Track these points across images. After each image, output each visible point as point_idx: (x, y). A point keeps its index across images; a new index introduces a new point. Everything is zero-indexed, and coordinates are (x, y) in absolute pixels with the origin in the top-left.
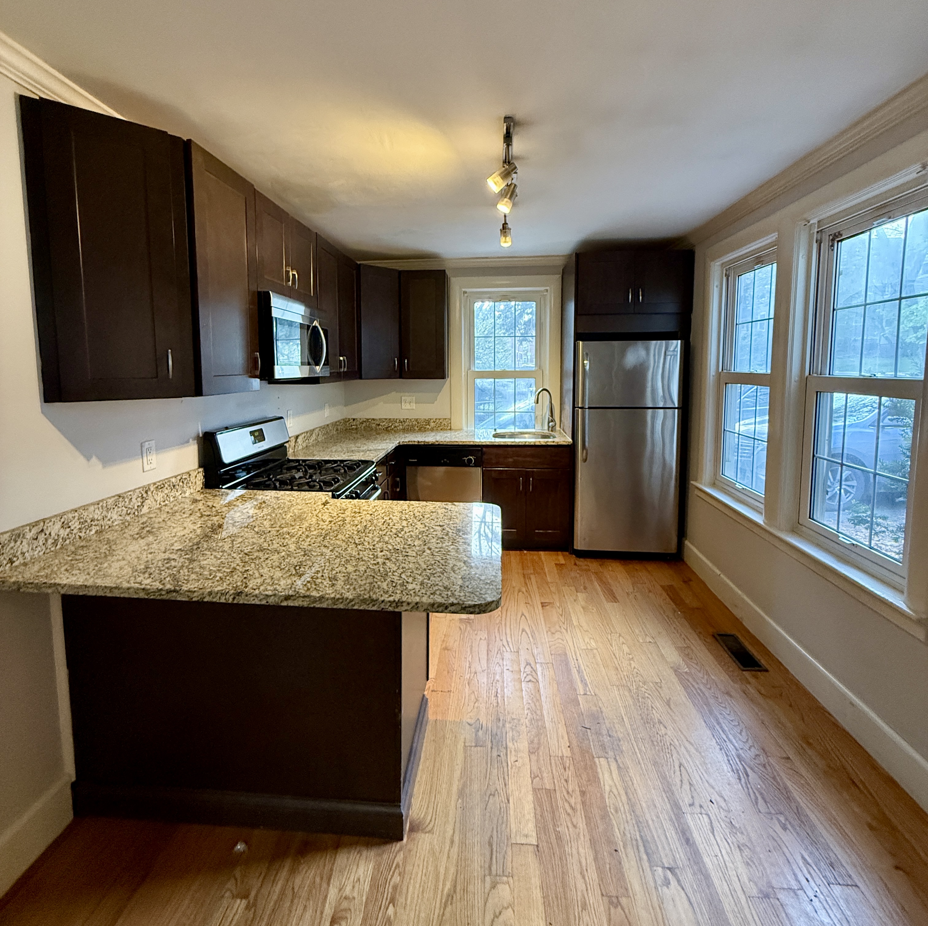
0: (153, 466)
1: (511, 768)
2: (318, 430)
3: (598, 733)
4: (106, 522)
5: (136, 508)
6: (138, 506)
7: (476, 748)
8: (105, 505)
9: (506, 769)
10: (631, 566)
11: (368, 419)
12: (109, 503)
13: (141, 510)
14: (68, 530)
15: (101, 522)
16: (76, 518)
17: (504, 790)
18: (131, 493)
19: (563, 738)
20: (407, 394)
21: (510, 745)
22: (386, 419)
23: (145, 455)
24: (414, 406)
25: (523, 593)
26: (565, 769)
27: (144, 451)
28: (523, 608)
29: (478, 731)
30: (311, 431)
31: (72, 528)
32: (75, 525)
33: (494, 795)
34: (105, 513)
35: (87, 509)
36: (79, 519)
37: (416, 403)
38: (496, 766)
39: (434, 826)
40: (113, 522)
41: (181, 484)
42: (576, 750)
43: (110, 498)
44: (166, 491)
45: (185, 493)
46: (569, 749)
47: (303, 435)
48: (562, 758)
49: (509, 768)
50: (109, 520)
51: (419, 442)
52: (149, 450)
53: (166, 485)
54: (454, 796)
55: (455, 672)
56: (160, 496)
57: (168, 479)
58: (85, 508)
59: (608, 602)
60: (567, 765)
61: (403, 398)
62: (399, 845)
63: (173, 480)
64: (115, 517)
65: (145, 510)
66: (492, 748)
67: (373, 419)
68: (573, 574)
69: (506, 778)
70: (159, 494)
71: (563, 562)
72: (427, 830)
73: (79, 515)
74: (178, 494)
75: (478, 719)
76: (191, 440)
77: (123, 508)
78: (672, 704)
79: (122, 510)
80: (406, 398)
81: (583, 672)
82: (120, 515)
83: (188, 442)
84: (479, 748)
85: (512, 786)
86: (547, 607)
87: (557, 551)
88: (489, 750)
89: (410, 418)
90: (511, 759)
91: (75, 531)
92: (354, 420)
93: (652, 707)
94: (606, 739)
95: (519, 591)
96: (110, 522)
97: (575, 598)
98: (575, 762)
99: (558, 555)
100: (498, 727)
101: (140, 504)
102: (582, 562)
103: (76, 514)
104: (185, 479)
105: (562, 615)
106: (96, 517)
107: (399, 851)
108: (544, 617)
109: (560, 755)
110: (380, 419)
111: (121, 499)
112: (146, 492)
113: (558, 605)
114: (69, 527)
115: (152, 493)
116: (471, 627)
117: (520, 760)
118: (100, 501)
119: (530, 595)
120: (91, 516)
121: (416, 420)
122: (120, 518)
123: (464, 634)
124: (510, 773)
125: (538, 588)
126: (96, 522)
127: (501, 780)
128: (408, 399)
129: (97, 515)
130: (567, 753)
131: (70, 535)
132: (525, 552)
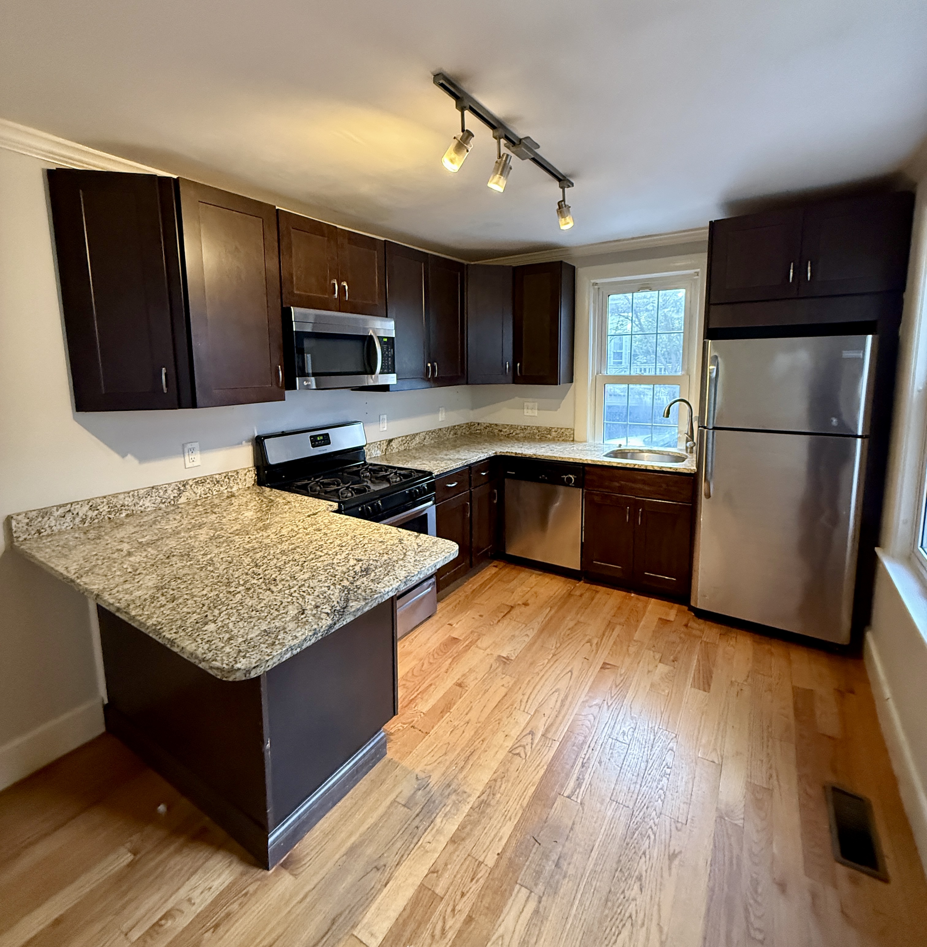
0: (195, 464)
1: (419, 848)
2: (424, 434)
3: (546, 856)
4: (138, 507)
5: (172, 498)
6: (174, 497)
7: (402, 808)
8: (136, 494)
9: (412, 846)
10: (767, 647)
11: (491, 425)
12: (140, 493)
13: (178, 500)
14: (96, 512)
15: (132, 508)
16: (105, 503)
17: (392, 870)
18: (167, 486)
19: (500, 840)
20: (530, 400)
21: (438, 820)
22: (508, 425)
23: (186, 454)
24: (536, 413)
25: (591, 645)
26: (472, 880)
27: (186, 450)
28: (577, 665)
29: (420, 790)
30: (414, 434)
31: (101, 510)
32: (104, 509)
33: (378, 869)
34: (136, 500)
35: (117, 497)
36: (107, 504)
37: (538, 409)
38: (406, 838)
39: (303, 871)
40: (145, 508)
41: (226, 480)
42: (504, 862)
43: (143, 489)
44: (208, 486)
45: (231, 488)
46: (496, 856)
47: (400, 439)
48: (480, 863)
49: (416, 847)
50: (141, 506)
51: (516, 453)
52: (192, 450)
53: (208, 481)
54: (343, 850)
55: (448, 713)
56: (200, 490)
57: (212, 476)
58: (115, 496)
59: (693, 686)
60: (479, 876)
61: (525, 404)
62: (264, 873)
63: (217, 476)
64: (147, 504)
65: (183, 500)
66: (418, 815)
67: (496, 425)
68: (674, 637)
69: (405, 856)
70: (199, 488)
71: (672, 617)
72: (295, 873)
73: (108, 501)
74: (222, 489)
75: (430, 776)
76: (244, 442)
77: (157, 497)
78: (676, 862)
79: (156, 500)
80: (529, 404)
81: (587, 769)
82: (154, 503)
83: (240, 443)
84: (406, 809)
85: (402, 870)
86: (607, 670)
87: (675, 602)
88: (413, 816)
89: (531, 425)
90: (427, 837)
91: (104, 513)
92: (478, 424)
93: (644, 853)
94: (550, 866)
95: (589, 641)
96: (142, 509)
97: (650, 669)
98: (491, 877)
99: (672, 608)
100: (441, 795)
101: (176, 495)
102: (698, 625)
103: (105, 500)
104: (232, 476)
105: (617, 686)
106: (126, 503)
107: (258, 880)
108: (594, 681)
109: (481, 859)
110: (503, 425)
111: (154, 490)
112: (184, 486)
113: (623, 671)
114: (98, 510)
115: (191, 486)
116: (503, 669)
117: (434, 844)
118: (131, 491)
119: (597, 651)
120: (121, 503)
121: (538, 428)
122: (153, 505)
123: (489, 675)
124: (412, 853)
125: (614, 643)
126: (126, 507)
127: (398, 857)
128: (530, 405)
129: (128, 501)
130: (491, 861)
131: (98, 516)
132: (633, 595)
